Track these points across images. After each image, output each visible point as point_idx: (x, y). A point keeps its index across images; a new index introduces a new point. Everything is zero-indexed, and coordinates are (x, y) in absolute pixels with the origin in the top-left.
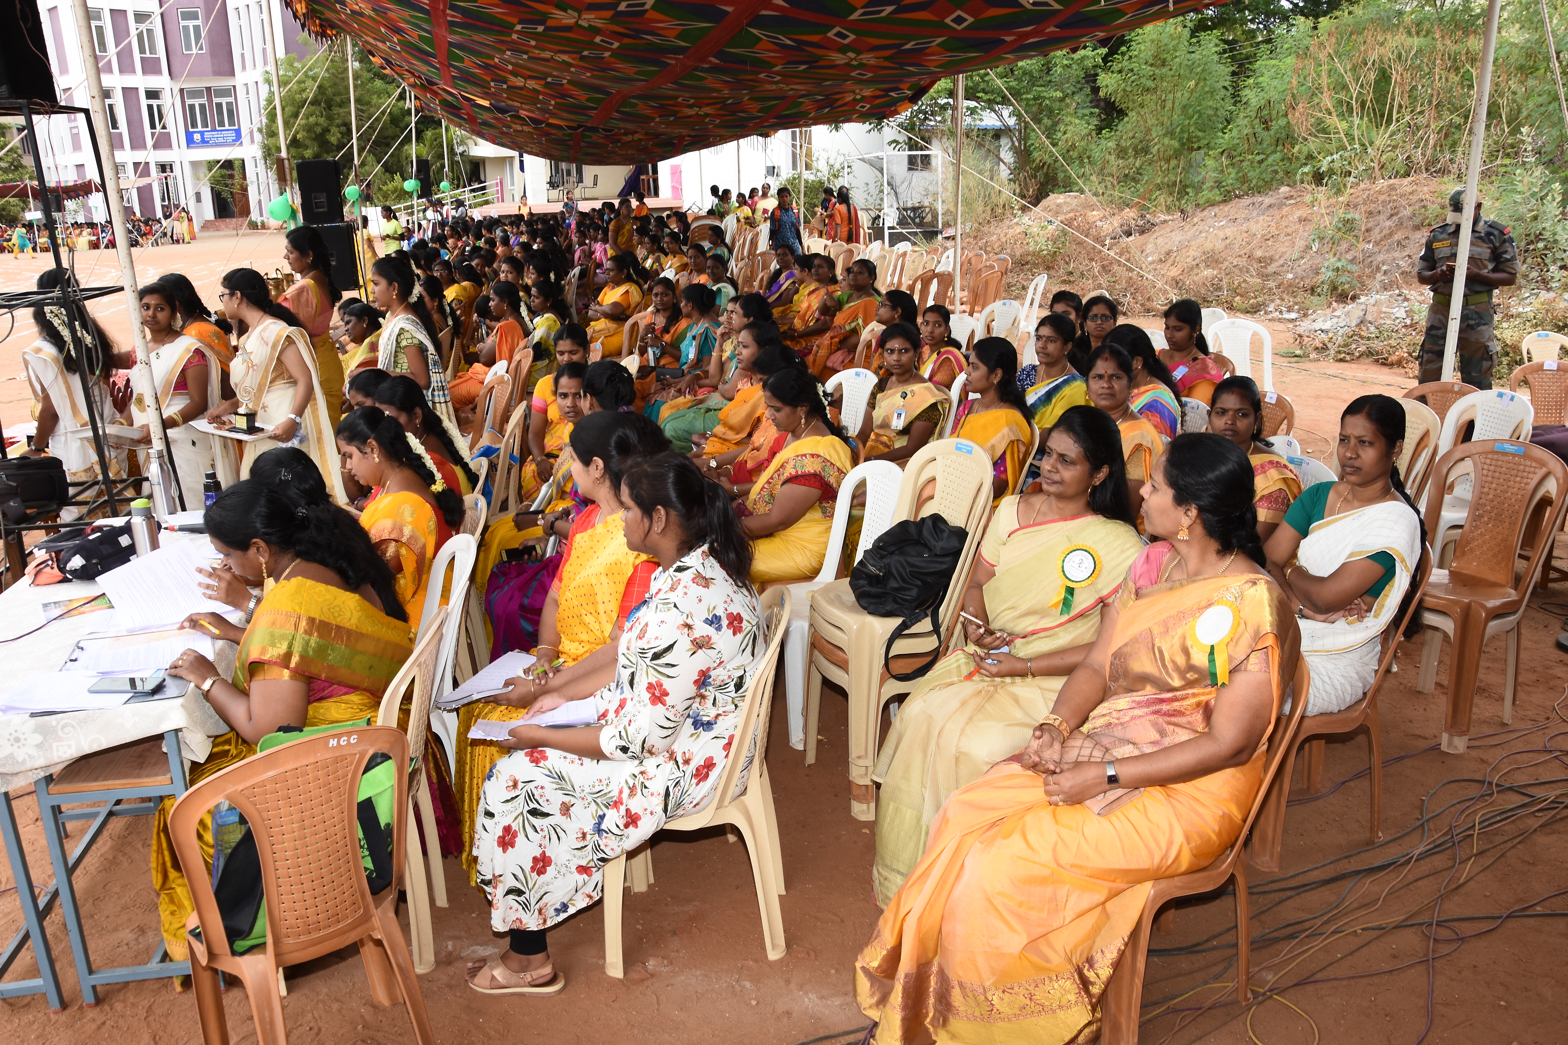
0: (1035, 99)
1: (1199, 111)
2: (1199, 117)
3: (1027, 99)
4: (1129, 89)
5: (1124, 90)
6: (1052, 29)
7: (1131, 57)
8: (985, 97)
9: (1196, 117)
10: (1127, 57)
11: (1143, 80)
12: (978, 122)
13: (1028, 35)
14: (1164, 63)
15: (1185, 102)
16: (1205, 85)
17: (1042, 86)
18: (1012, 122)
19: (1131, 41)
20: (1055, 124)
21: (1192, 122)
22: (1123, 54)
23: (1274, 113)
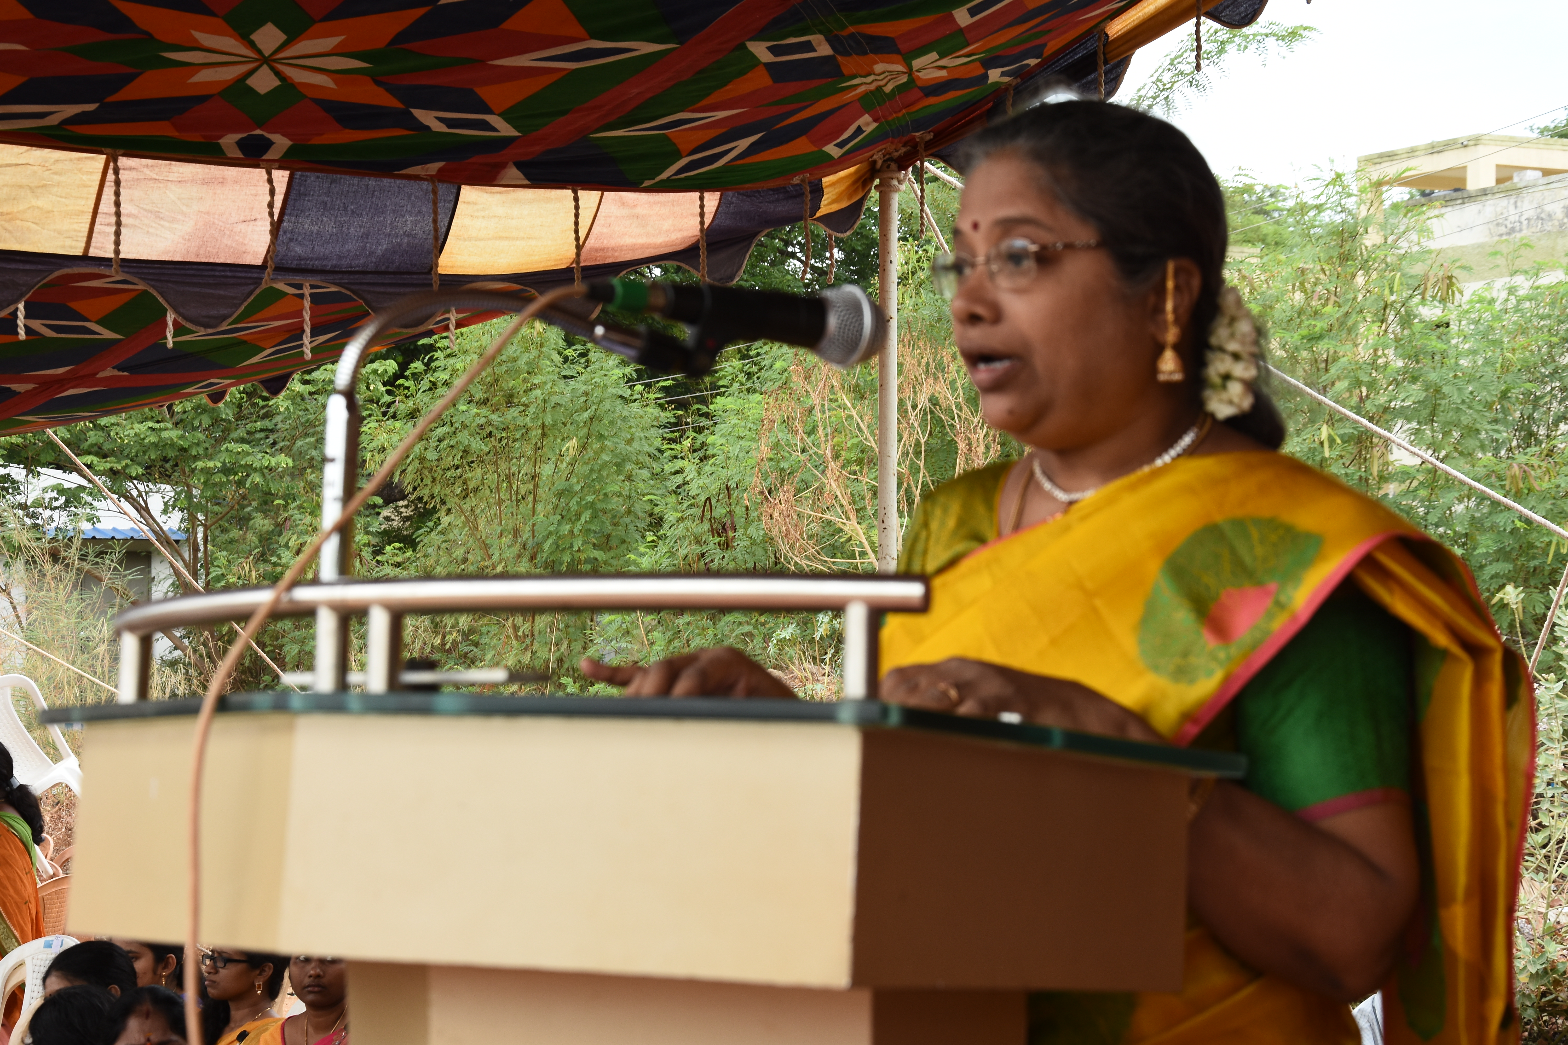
0: (226, 470)
1: (592, 505)
2: (594, 517)
3: (207, 471)
4: (431, 455)
5: (422, 459)
6: (109, 372)
7: (434, 386)
8: (103, 465)
9: (586, 516)
10: (425, 384)
11: (464, 437)
12: (86, 526)
13: (62, 382)
14: (510, 400)
15: (560, 485)
16: (603, 449)
17: (243, 441)
18: (173, 522)
19: (431, 348)
20: (280, 528)
21: (578, 526)
22: (416, 377)
23: (739, 511)
